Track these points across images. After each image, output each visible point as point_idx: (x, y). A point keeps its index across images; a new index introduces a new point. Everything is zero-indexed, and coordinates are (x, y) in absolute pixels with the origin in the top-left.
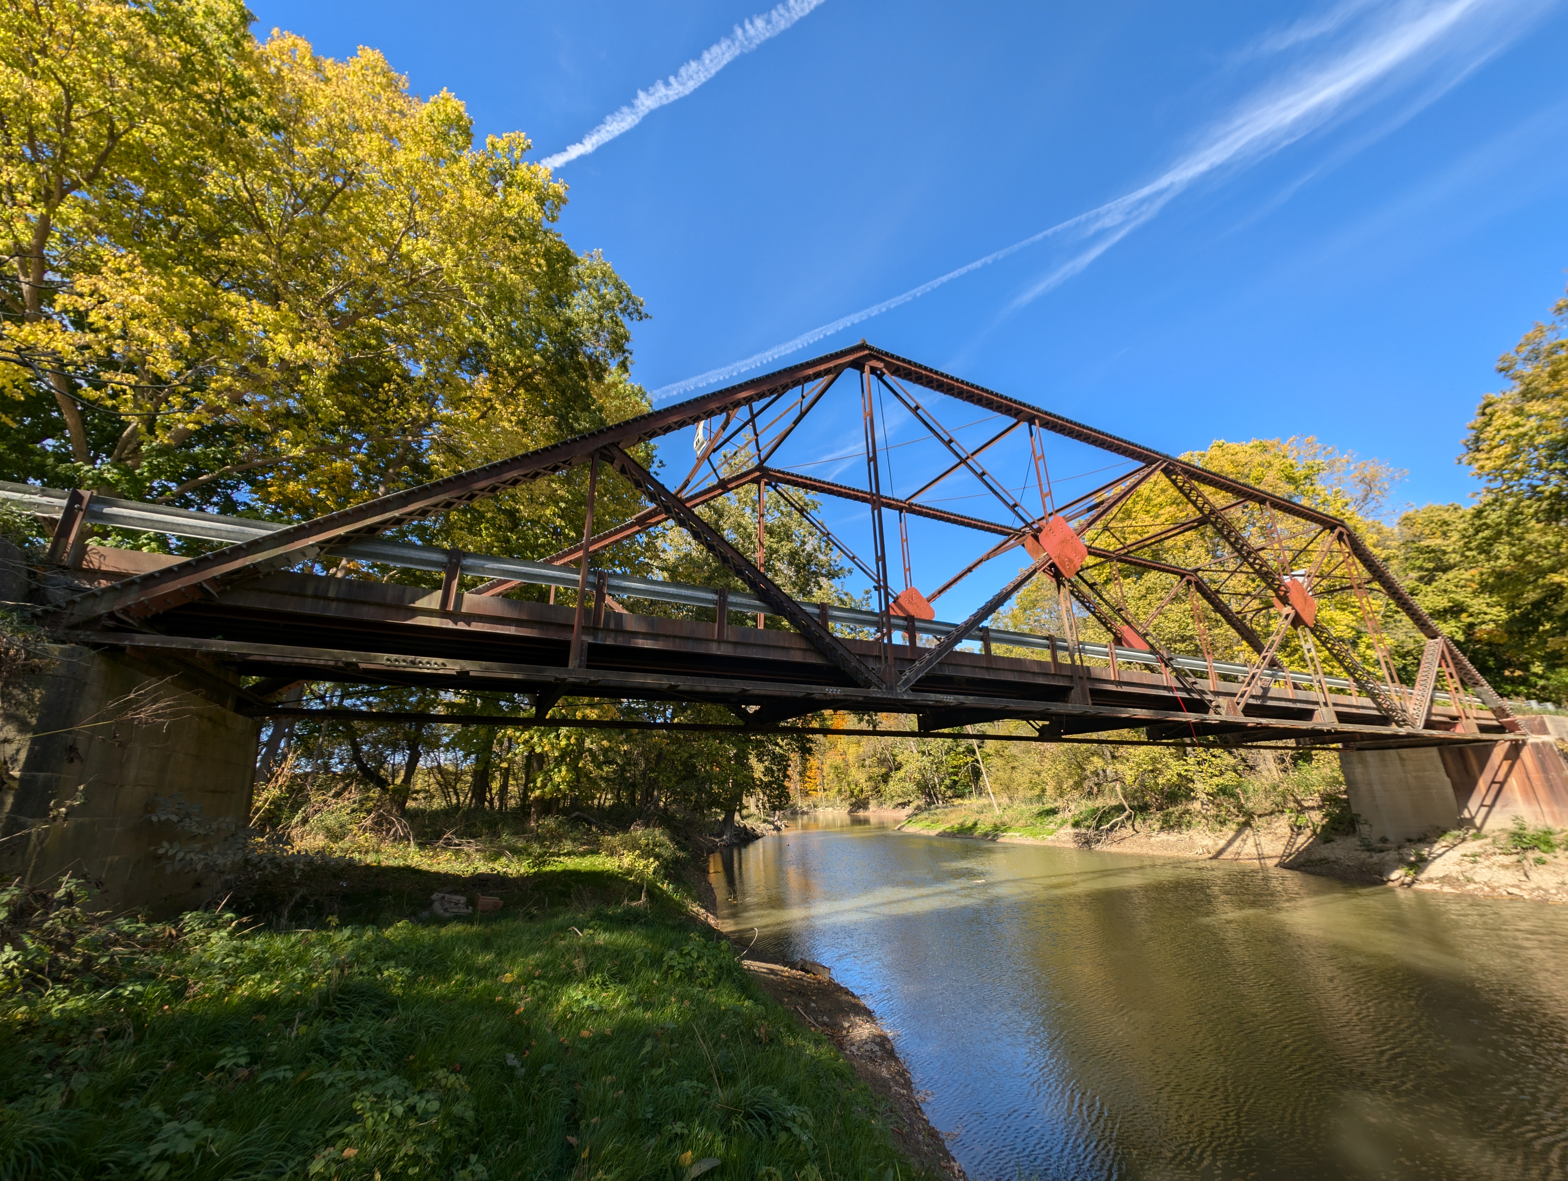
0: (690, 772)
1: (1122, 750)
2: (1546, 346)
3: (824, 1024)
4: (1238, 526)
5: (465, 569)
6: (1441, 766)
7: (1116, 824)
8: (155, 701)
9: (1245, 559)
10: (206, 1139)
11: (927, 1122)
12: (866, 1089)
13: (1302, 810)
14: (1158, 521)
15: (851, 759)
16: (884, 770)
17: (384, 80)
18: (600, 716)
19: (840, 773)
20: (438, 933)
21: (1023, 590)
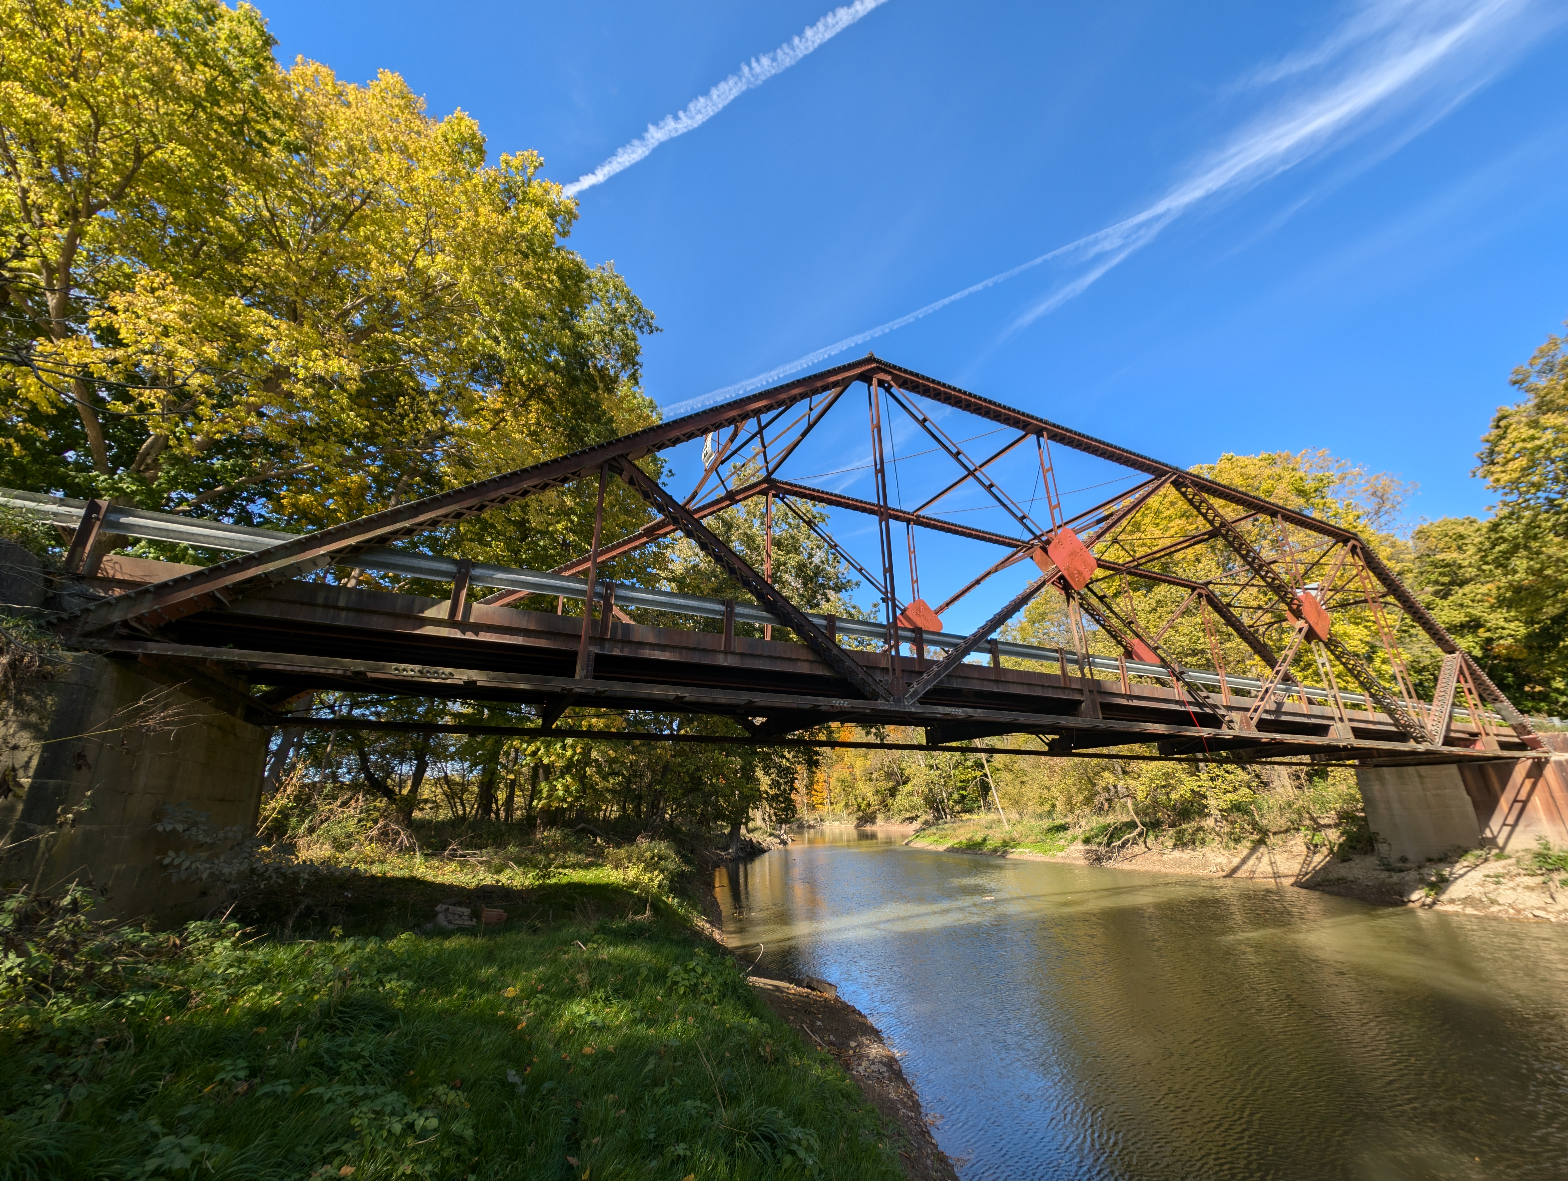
0: (696, 785)
1: (1134, 765)
2: (1560, 359)
3: (831, 1043)
4: (1248, 539)
5: (473, 579)
6: (1461, 784)
7: (1128, 840)
8: (165, 708)
9: (1257, 572)
10: (202, 1154)
11: (936, 1146)
12: (873, 1111)
13: (1318, 828)
14: (1167, 534)
15: (858, 772)
16: (891, 784)
17: (402, 102)
18: (607, 726)
19: (847, 786)
20: (441, 945)
21: (1032, 603)
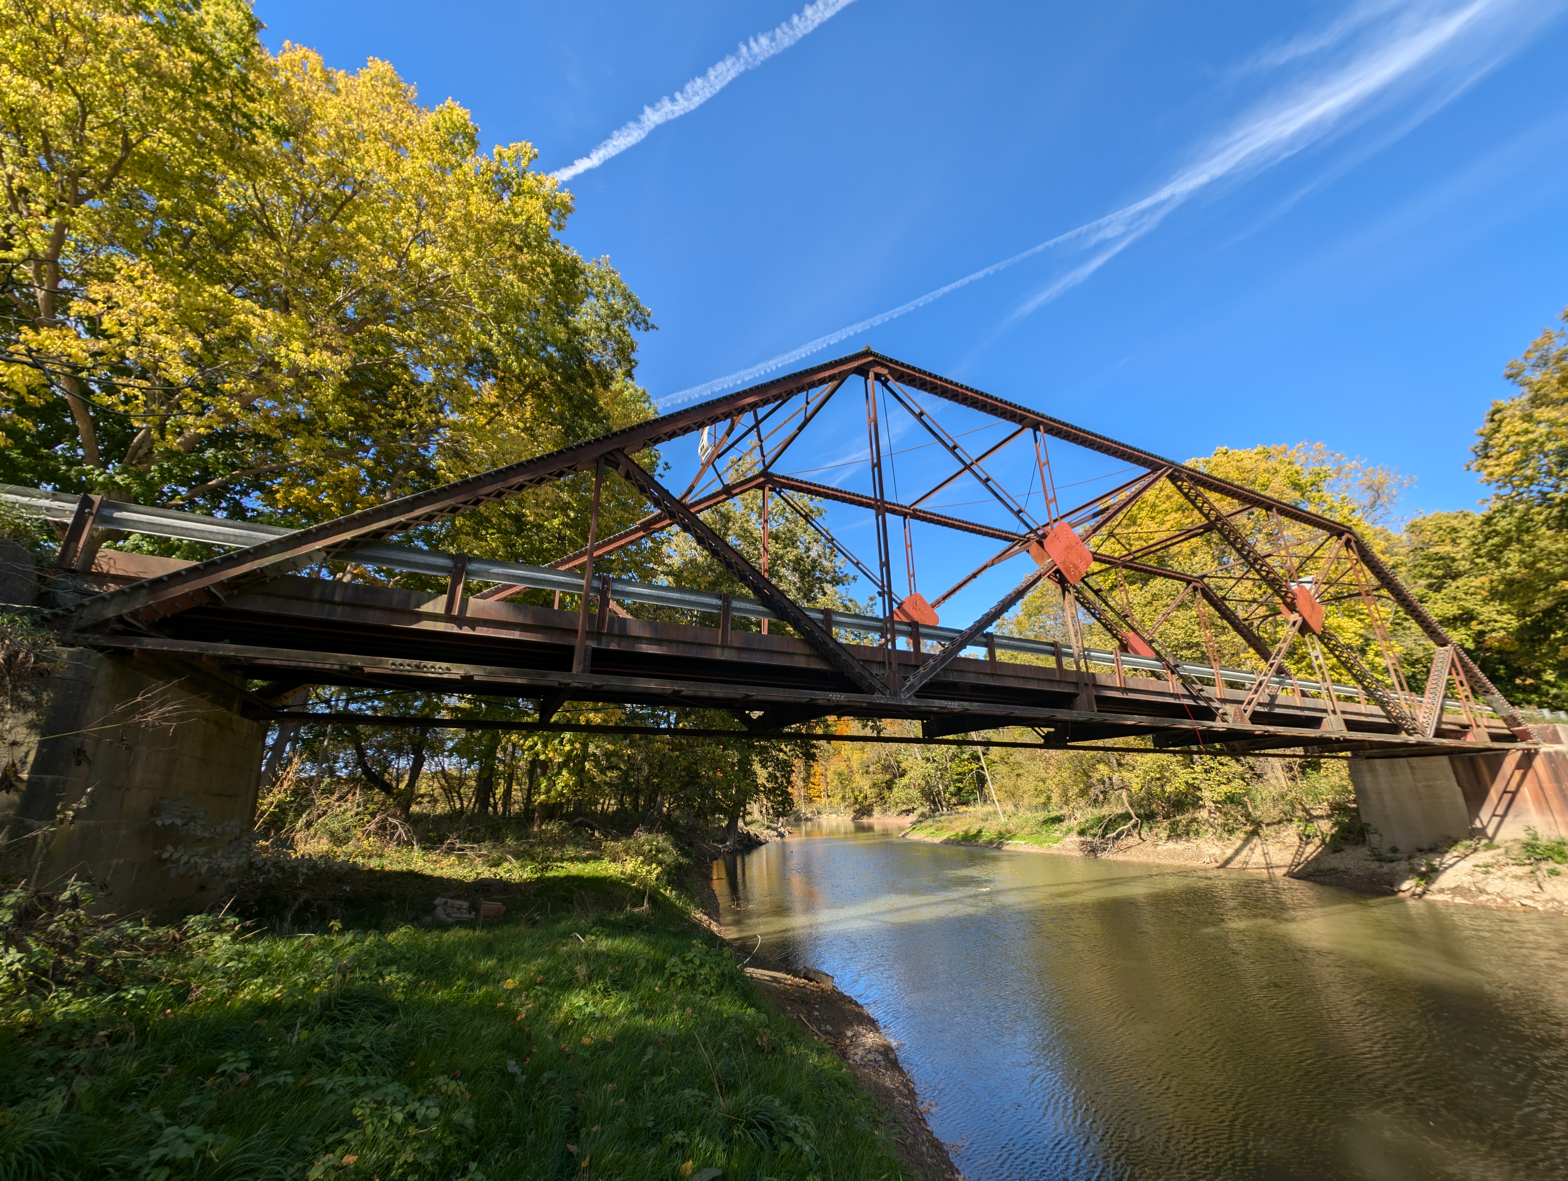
0: (692, 778)
1: (1128, 758)
2: (1554, 353)
3: (827, 1033)
4: (1243, 532)
5: (470, 574)
6: (1452, 775)
7: (1122, 832)
8: (162, 704)
9: (1252, 565)
10: (206, 1144)
11: (931, 1133)
12: (869, 1099)
13: (1310, 819)
14: (1163, 528)
15: (855, 765)
16: (888, 777)
17: (394, 91)
18: (604, 720)
19: (844, 779)
20: (440, 938)
21: (1028, 596)
